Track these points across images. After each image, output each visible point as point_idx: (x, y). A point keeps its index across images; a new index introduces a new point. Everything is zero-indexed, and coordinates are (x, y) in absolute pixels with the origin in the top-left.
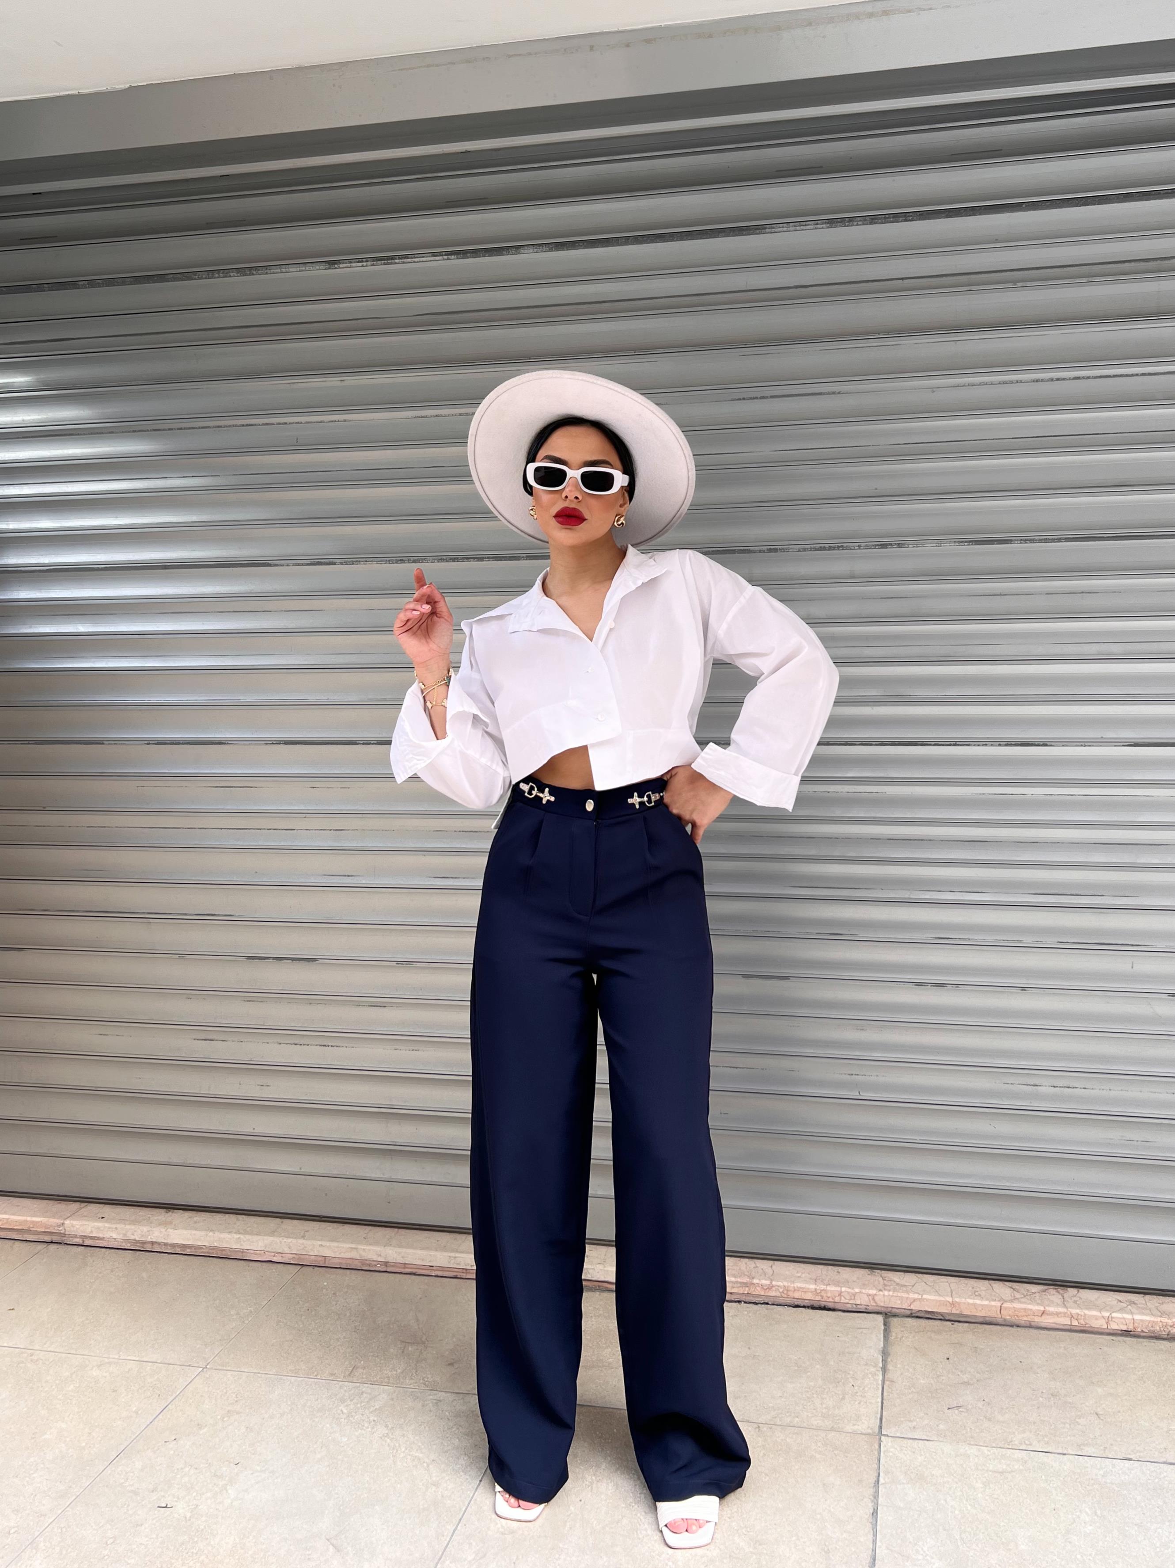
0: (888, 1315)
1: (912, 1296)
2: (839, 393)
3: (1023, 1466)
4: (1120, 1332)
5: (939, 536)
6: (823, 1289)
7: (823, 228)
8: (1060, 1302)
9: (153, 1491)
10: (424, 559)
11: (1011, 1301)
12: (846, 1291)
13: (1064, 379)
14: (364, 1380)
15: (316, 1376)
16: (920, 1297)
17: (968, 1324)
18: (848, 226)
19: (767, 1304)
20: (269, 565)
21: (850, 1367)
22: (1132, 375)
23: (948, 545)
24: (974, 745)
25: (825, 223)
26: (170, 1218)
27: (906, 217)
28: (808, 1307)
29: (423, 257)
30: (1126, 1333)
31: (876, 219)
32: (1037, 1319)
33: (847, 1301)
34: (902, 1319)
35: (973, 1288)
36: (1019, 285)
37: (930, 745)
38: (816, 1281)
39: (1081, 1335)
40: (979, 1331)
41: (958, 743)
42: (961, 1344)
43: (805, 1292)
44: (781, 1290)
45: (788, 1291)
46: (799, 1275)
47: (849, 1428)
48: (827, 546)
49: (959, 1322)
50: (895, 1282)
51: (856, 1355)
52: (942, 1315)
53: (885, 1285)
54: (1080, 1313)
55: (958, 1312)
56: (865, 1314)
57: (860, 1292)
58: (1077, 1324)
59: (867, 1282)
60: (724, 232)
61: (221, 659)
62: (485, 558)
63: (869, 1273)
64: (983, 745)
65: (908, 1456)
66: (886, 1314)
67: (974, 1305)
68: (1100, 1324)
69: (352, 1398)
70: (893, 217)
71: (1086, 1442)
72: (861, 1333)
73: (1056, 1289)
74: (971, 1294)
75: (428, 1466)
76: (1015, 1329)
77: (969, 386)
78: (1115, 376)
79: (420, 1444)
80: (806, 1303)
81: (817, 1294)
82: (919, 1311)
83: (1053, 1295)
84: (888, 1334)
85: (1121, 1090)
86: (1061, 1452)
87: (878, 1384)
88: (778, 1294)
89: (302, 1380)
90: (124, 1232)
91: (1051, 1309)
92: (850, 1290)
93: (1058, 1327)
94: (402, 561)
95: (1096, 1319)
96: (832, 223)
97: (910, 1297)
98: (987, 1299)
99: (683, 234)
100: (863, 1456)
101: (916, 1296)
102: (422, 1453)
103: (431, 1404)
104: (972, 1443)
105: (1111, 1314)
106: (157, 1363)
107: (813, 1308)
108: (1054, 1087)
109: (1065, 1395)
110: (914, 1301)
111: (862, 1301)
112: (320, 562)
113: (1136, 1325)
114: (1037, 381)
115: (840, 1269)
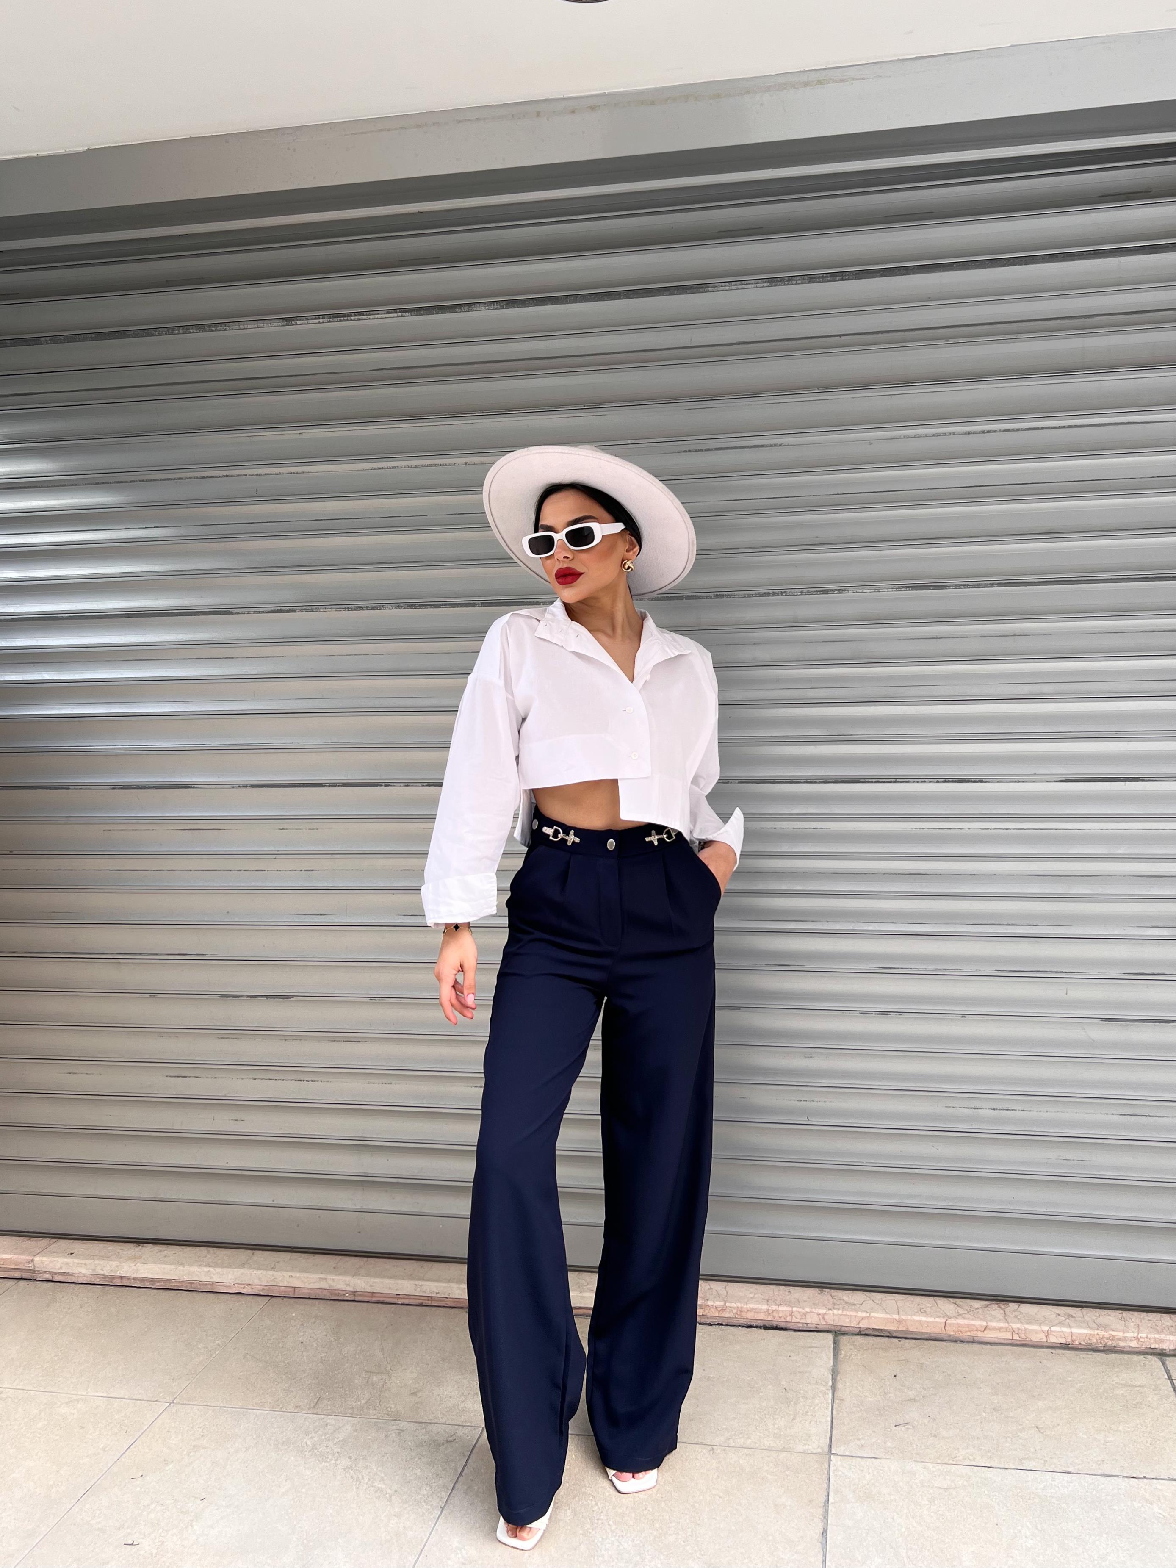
0: (838, 1333)
1: (860, 1314)
2: (780, 445)
3: (967, 1481)
4: (1059, 1345)
5: (878, 582)
6: (774, 1309)
7: (763, 287)
8: (1001, 1316)
9: (119, 1529)
10: (383, 606)
11: (955, 1317)
12: (797, 1311)
13: (995, 431)
14: (329, 1411)
15: (281, 1408)
16: (868, 1315)
17: (914, 1341)
18: (787, 285)
19: (721, 1325)
20: (231, 613)
21: (801, 1386)
22: (1059, 427)
23: (886, 590)
24: (914, 782)
25: (766, 282)
26: (140, 1253)
27: (843, 276)
28: (760, 1327)
29: (381, 314)
30: (1065, 1346)
31: (815, 278)
32: (980, 1334)
33: (798, 1321)
34: (851, 1337)
35: (919, 1305)
36: (952, 341)
37: (872, 782)
38: (768, 1301)
39: (1022, 1349)
40: (925, 1347)
41: (898, 780)
42: (906, 1361)
43: (757, 1312)
44: (734, 1311)
45: (741, 1311)
46: (752, 1296)
47: (800, 1448)
48: (771, 592)
49: (907, 1339)
50: (844, 1300)
51: (807, 1374)
53: (835, 1304)
54: (1020, 1327)
55: (904, 1329)
56: (816, 1333)
57: (811, 1312)
58: (1018, 1338)
59: (817, 1302)
60: (669, 290)
61: (184, 704)
62: (442, 605)
63: (819, 1292)
64: (922, 782)
65: (856, 1474)
66: (836, 1332)
67: (920, 1321)
68: (1040, 1338)
69: (317, 1430)
70: (830, 277)
71: (1027, 1457)
72: (812, 1351)
73: (996, 1304)
74: (916, 1311)
75: (391, 1496)
76: (959, 1345)
77: (904, 438)
78: (1043, 428)
79: (383, 1475)
80: (760, 1323)
81: (769, 1314)
82: (867, 1329)
83: (996, 1310)
84: (837, 1353)
85: (1058, 1111)
86: (1002, 1466)
87: (828, 1403)
88: (732, 1315)
89: (267, 1413)
90: (93, 1268)
91: (993, 1324)
92: (800, 1310)
93: (999, 1341)
94: (361, 608)
95: (1036, 1333)
96: (772, 282)
97: (858, 1315)
98: (931, 1316)
99: (630, 292)
100: (814, 1476)
101: (864, 1314)
102: (384, 1484)
103: (394, 1435)
104: (918, 1460)
105: (1050, 1328)
106: (124, 1399)
107: (765, 1328)
108: (994, 1109)
109: (1007, 1410)
110: (862, 1319)
111: (813, 1320)
112: (281, 610)
113: (1074, 1338)
114: (969, 433)
115: (791, 1289)
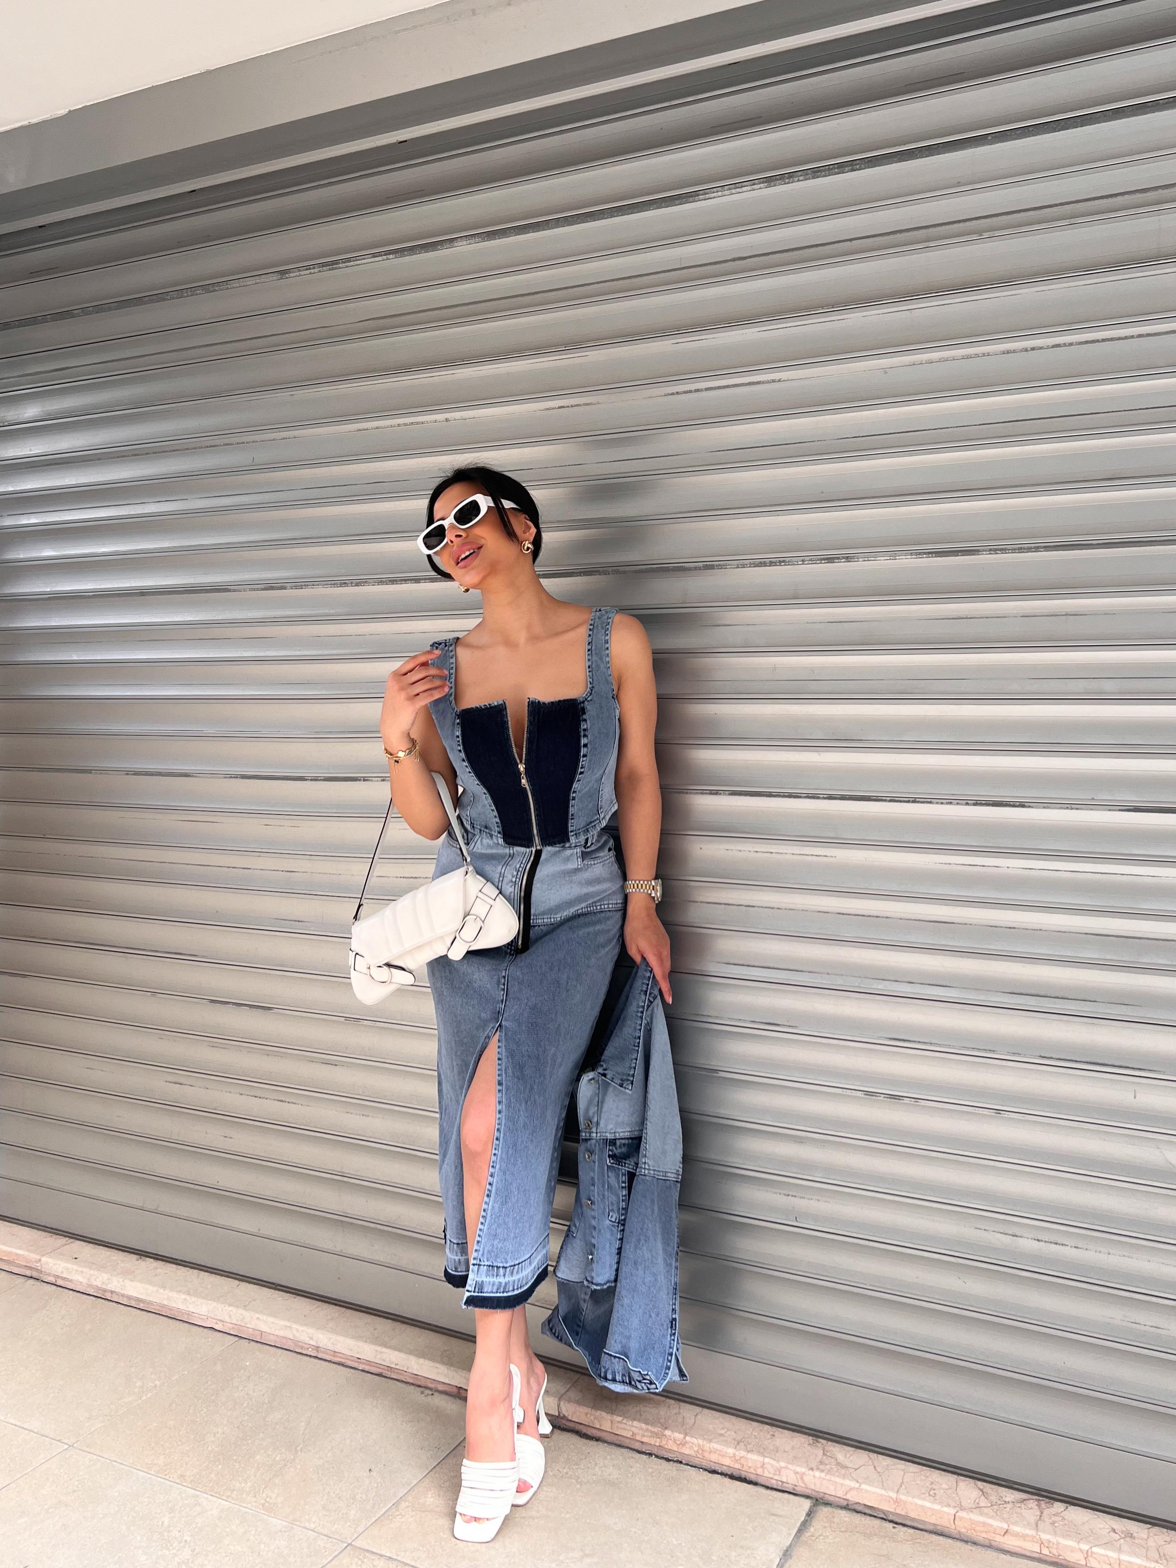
1: (851, 1482)
2: (779, 381)
6: (742, 1455)
7: (761, 188)
8: (1035, 1519)
11: (971, 1510)
12: (769, 1463)
13: (1041, 348)
16: (857, 1486)
17: (911, 1531)
18: (788, 183)
19: (681, 1462)
22: (1126, 338)
23: (904, 557)
24: (937, 803)
25: (763, 182)
27: (855, 166)
28: (724, 1475)
29: (364, 259)
31: (819, 171)
32: (996, 1538)
33: (771, 1476)
34: (834, 1510)
40: (925, 1540)
41: (917, 800)
43: (723, 1456)
44: (696, 1449)
45: (703, 1450)
49: (904, 1525)
52: (884, 1513)
53: (822, 1463)
54: (1054, 1538)
55: (903, 1513)
56: (791, 1496)
57: (786, 1468)
58: (1048, 1553)
59: (800, 1455)
60: (655, 203)
63: (810, 1442)
64: (947, 803)
66: (817, 1500)
67: (922, 1507)
68: (1077, 1558)
70: (838, 168)
73: (1038, 1500)
74: (924, 1492)
76: (969, 1547)
77: (927, 363)
78: (1103, 340)
80: (725, 1470)
81: (737, 1460)
82: (855, 1503)
83: (1030, 1508)
85: (1124, 1256)
88: (692, 1453)
90: (88, 1274)
91: (1017, 1529)
92: (774, 1462)
93: (1023, 1552)
95: (1072, 1551)
105: (1091, 1548)
107: (732, 1477)
108: (1038, 1241)
110: (851, 1489)
111: (789, 1478)
115: (777, 1431)
